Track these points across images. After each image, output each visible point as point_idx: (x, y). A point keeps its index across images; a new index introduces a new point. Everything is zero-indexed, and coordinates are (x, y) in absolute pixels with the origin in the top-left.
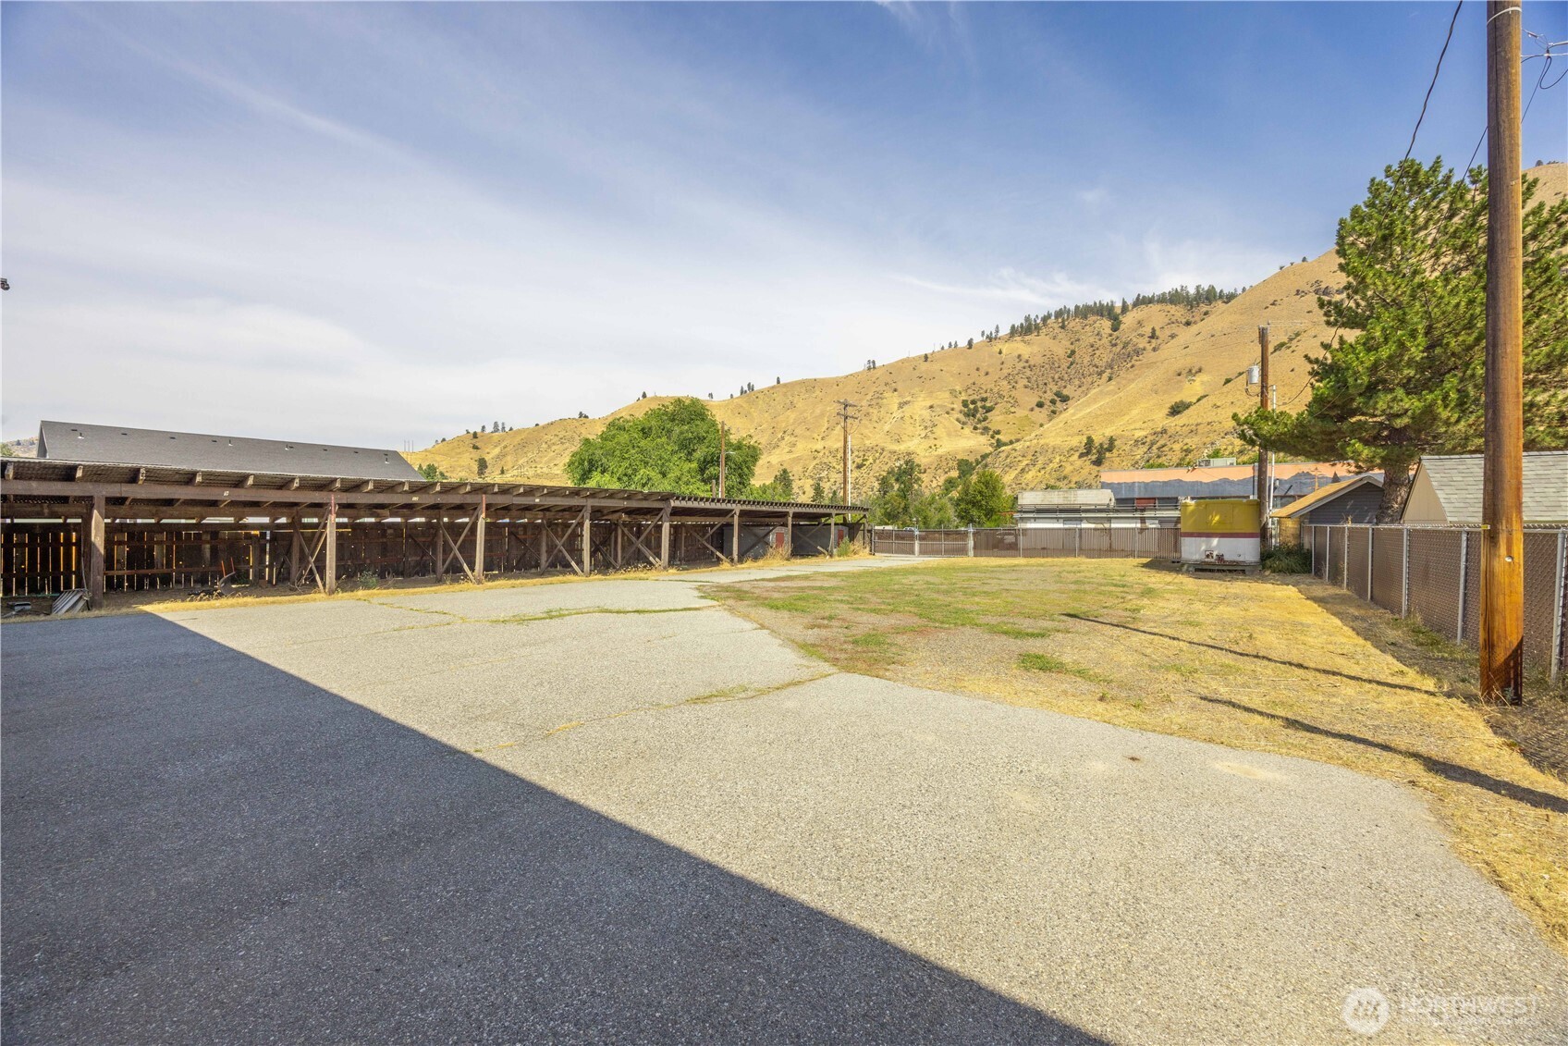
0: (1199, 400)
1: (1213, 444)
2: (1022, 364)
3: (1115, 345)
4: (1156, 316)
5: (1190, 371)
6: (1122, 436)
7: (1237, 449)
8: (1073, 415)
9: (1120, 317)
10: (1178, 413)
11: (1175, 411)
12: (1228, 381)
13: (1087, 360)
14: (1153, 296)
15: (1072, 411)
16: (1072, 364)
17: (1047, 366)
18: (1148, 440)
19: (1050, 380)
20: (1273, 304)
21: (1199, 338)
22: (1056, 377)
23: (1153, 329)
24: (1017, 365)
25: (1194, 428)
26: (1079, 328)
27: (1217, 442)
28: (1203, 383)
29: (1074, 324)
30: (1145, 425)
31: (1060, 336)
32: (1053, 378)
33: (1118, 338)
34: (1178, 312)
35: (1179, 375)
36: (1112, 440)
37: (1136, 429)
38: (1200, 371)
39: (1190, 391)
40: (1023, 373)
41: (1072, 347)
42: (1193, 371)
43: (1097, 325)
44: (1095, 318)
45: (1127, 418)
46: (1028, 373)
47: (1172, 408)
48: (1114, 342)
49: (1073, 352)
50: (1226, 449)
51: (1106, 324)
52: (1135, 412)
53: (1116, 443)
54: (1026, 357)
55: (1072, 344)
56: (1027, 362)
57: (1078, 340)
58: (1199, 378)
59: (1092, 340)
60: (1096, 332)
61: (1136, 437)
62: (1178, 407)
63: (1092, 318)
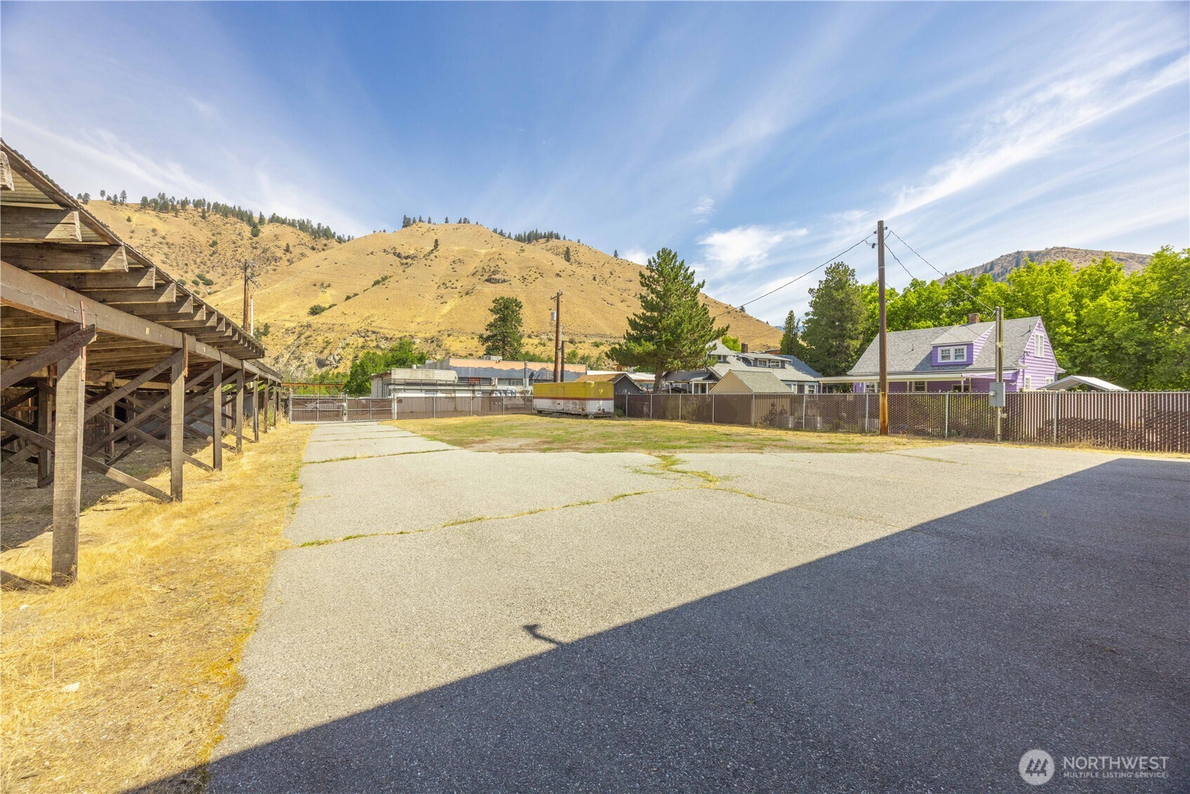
0: (330, 307)
1: (345, 339)
2: (157, 239)
3: (256, 248)
4: (290, 236)
5: (322, 284)
6: (275, 324)
7: (360, 345)
8: (224, 299)
9: (259, 227)
10: (317, 313)
11: (314, 312)
12: (348, 298)
13: (229, 253)
14: (286, 219)
15: (222, 295)
16: (214, 253)
17: (188, 249)
18: (297, 330)
19: (192, 262)
20: (371, 254)
21: (326, 262)
22: (198, 260)
23: (287, 244)
24: (151, 238)
25: (331, 327)
26: (221, 224)
27: (348, 339)
28: (331, 295)
29: (215, 218)
30: (292, 319)
31: (201, 225)
32: (195, 261)
33: (257, 243)
34: (306, 237)
35: (315, 285)
36: (267, 327)
37: (285, 321)
38: (329, 286)
39: (324, 299)
40: (160, 248)
41: (214, 238)
42: (325, 285)
43: (238, 226)
44: (235, 219)
45: (276, 310)
46: (166, 249)
47: (312, 309)
48: (254, 245)
49: (214, 244)
50: (353, 344)
51: (247, 230)
52: (283, 306)
53: (270, 329)
54: (163, 234)
55: (213, 235)
56: (164, 238)
57: (220, 234)
58: (329, 291)
59: (234, 237)
60: (237, 232)
61: (286, 327)
62: (316, 309)
63: (232, 219)
